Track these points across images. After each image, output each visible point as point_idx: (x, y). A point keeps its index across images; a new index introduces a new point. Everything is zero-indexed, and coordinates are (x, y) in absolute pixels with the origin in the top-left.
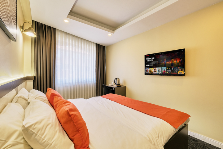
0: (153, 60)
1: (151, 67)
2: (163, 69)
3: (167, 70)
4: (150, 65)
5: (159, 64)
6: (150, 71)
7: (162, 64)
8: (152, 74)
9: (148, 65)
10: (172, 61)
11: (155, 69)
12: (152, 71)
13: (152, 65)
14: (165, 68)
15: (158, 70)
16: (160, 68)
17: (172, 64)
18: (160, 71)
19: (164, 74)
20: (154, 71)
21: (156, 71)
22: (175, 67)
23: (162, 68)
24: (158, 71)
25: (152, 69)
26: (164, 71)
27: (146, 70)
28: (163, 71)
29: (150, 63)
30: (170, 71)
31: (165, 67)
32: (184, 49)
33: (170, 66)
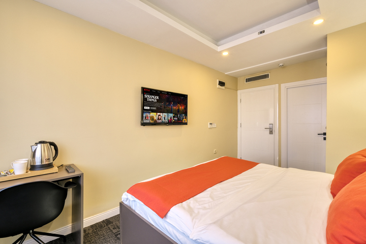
0: (157, 100)
1: (153, 111)
2: (170, 116)
3: (174, 117)
4: (152, 108)
5: (164, 107)
6: (152, 118)
7: (168, 109)
9: (149, 108)
10: (178, 107)
11: (159, 115)
12: (155, 118)
13: (155, 108)
14: (171, 115)
15: (163, 117)
16: (166, 114)
17: (178, 110)
18: (166, 118)
19: (170, 123)
20: (158, 119)
21: (160, 120)
22: (180, 115)
23: (168, 115)
24: (163, 119)
25: (154, 115)
26: (171, 118)
27: (144, 116)
28: (169, 118)
29: (151, 104)
30: (177, 119)
31: (171, 113)
32: (187, 95)
33: (176, 113)
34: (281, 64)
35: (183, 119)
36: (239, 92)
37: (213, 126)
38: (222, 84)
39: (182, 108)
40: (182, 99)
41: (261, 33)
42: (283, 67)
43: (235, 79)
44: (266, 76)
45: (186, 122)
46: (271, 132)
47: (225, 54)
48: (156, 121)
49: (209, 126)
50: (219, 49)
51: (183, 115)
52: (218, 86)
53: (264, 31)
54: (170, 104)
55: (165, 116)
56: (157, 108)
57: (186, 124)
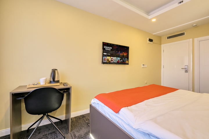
0: (111, 49)
1: (108, 56)
2: (118, 59)
3: (120, 60)
4: (108, 54)
5: (115, 54)
6: (108, 60)
7: (117, 55)
8: (109, 63)
9: (106, 54)
10: (123, 54)
11: (112, 58)
12: (110, 60)
13: (110, 54)
14: (119, 58)
15: (114, 59)
16: (116, 58)
18: (116, 60)
19: (118, 63)
20: (111, 60)
21: (112, 61)
22: (124, 58)
23: (117, 58)
24: (114, 60)
25: (109, 58)
26: (119, 60)
27: (103, 58)
28: (118, 60)
29: (107, 52)
30: (122, 61)
31: (119, 57)
32: (129, 47)
33: (122, 57)
34: (195, 25)
35: (126, 61)
36: (162, 45)
37: (145, 66)
38: (151, 40)
39: (125, 54)
40: (125, 49)
41: (180, 3)
42: (196, 26)
43: (160, 37)
44: (182, 34)
45: (128, 63)
46: (186, 71)
47: (154, 20)
48: (110, 61)
49: (142, 66)
50: (149, 17)
51: (126, 59)
52: (148, 42)
53: (182, 1)
54: (118, 52)
55: (115, 59)
56: (111, 54)
57: (128, 64)
